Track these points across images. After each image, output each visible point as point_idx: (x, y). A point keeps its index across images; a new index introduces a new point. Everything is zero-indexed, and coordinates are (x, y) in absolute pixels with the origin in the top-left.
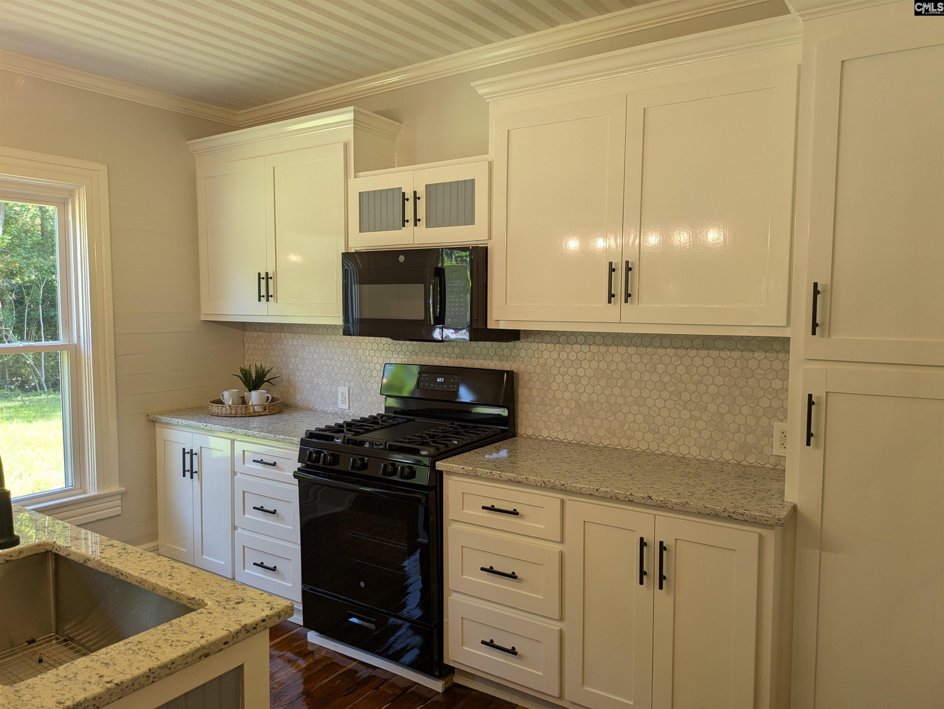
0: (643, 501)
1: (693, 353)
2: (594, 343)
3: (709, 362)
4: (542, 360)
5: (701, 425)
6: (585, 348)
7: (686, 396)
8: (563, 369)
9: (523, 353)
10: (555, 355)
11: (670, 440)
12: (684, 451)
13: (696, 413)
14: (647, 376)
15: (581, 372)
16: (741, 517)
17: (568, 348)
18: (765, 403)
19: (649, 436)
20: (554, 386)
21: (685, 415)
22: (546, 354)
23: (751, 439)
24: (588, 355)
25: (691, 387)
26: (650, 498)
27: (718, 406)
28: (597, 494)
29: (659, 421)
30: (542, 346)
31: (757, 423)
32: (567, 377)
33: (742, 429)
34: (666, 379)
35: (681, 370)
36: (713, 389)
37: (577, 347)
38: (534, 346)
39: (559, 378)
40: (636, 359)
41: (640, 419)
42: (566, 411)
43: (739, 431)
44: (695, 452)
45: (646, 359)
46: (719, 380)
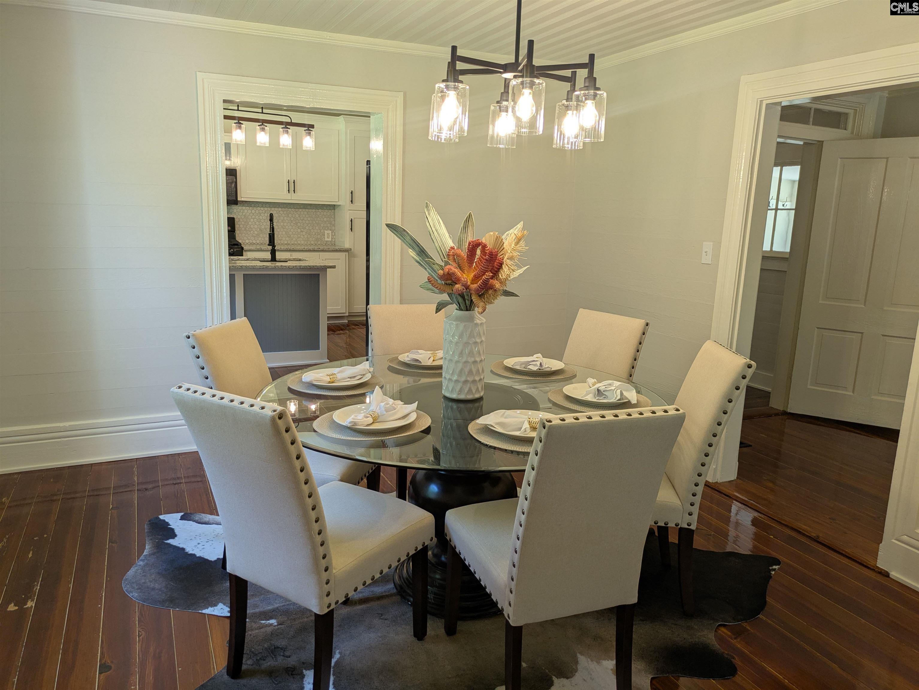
0: (317, 250)
1: (301, 210)
2: (266, 207)
3: (306, 213)
4: (244, 214)
5: (304, 233)
6: (262, 209)
7: (299, 224)
8: (253, 217)
9: (235, 211)
10: (249, 211)
11: (294, 239)
12: (299, 242)
13: (302, 230)
14: (286, 218)
15: (261, 217)
16: (342, 250)
17: (255, 208)
18: (322, 225)
19: (287, 239)
20: (250, 223)
21: (299, 230)
22: (246, 211)
23: (319, 236)
24: (263, 211)
25: (300, 221)
26: (319, 248)
27: (309, 227)
28: (304, 250)
29: (290, 233)
30: (244, 208)
31: (320, 231)
32: (255, 219)
33: (316, 234)
34: (292, 219)
35: (297, 216)
36: (307, 222)
37: (259, 208)
38: (240, 208)
39: (252, 220)
40: (281, 212)
41: (284, 233)
42: (256, 232)
43: (315, 234)
44: (302, 242)
45: (285, 213)
46: (309, 219)
